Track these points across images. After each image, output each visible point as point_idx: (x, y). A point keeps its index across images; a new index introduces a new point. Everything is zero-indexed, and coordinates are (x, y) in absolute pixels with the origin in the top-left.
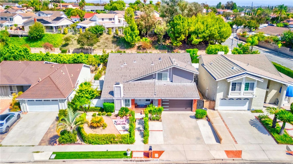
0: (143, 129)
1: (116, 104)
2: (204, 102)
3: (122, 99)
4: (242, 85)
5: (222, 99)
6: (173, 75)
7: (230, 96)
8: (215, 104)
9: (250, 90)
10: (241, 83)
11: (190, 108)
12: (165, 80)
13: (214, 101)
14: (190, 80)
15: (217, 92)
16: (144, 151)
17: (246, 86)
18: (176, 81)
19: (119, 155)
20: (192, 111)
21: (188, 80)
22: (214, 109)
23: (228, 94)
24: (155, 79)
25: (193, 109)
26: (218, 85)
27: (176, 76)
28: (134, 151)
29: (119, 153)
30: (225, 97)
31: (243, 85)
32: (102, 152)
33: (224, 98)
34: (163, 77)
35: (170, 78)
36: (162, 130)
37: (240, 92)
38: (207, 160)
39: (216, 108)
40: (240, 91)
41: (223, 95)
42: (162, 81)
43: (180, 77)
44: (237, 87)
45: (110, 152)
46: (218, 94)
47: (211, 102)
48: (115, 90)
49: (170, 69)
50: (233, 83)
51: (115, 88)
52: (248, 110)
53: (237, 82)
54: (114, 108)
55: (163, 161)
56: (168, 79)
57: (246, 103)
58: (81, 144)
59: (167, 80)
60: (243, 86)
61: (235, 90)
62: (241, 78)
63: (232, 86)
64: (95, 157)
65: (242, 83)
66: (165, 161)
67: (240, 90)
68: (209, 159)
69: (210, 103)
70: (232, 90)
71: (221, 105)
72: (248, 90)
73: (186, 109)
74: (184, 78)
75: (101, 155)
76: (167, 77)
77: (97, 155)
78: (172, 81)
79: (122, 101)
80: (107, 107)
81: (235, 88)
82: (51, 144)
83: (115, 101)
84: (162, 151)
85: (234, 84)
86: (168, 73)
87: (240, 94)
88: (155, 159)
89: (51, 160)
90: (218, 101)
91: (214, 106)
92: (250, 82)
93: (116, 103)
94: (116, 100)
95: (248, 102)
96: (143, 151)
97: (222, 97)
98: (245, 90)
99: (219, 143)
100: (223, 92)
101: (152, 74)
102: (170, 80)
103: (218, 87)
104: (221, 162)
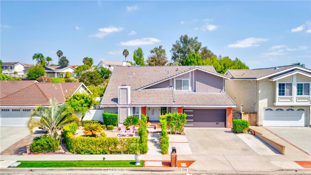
0: (159, 141)
1: (120, 115)
2: (242, 114)
3: (128, 106)
4: (293, 86)
5: (266, 110)
6: (197, 82)
7: (277, 103)
8: (257, 118)
9: (305, 94)
10: (291, 85)
11: (222, 123)
12: (186, 89)
13: (256, 113)
14: (219, 89)
15: (259, 98)
16: (163, 161)
17: (298, 88)
18: (200, 89)
19: (123, 164)
20: (225, 126)
21: (217, 89)
22: (257, 125)
23: (274, 101)
24: (172, 87)
25: (228, 124)
26: (259, 88)
27: (200, 83)
28: (147, 161)
29: (123, 162)
30: (271, 107)
31: (295, 86)
32: (96, 161)
33: (269, 108)
34: (183, 85)
35: (192, 86)
36: (187, 142)
37: (292, 98)
38: (270, 171)
39: (259, 123)
40: (291, 96)
41: (268, 103)
42: (182, 90)
43: (205, 85)
44: (286, 90)
45: (109, 161)
46: (260, 102)
47: (252, 114)
48: (120, 93)
49: (192, 72)
50: (280, 85)
51: (120, 90)
52: (305, 126)
53: (285, 83)
54: (117, 119)
55: (196, 171)
56: (190, 88)
57: (301, 116)
58: (65, 153)
59: (188, 89)
60: (295, 89)
61: (283, 94)
62: (291, 76)
63: (280, 87)
64: (83, 166)
65: (293, 84)
66: (199, 171)
67: (291, 94)
68: (273, 170)
69: (250, 116)
70: (280, 94)
71: (267, 118)
72: (301, 94)
73: (217, 124)
74: (210, 86)
75: (93, 164)
76: (188, 85)
77: (87, 164)
78: (195, 91)
79: (129, 109)
80: (107, 117)
81: (284, 91)
82: (18, 153)
83: (120, 110)
84: (191, 161)
85: (282, 86)
86: (190, 80)
87: (291, 100)
88: (182, 169)
89: (10, 168)
90: (261, 113)
91: (257, 121)
92: (303, 83)
93: (120, 112)
94: (121, 107)
95: (304, 114)
96: (161, 161)
97: (266, 106)
98: (298, 94)
99: (280, 155)
100: (267, 99)
101: (169, 80)
102: (192, 89)
103: (260, 91)
104: (294, 172)
